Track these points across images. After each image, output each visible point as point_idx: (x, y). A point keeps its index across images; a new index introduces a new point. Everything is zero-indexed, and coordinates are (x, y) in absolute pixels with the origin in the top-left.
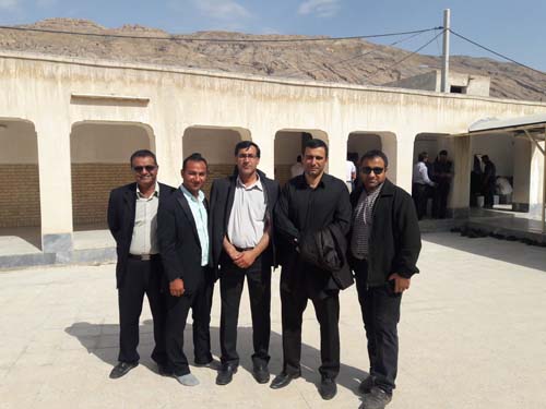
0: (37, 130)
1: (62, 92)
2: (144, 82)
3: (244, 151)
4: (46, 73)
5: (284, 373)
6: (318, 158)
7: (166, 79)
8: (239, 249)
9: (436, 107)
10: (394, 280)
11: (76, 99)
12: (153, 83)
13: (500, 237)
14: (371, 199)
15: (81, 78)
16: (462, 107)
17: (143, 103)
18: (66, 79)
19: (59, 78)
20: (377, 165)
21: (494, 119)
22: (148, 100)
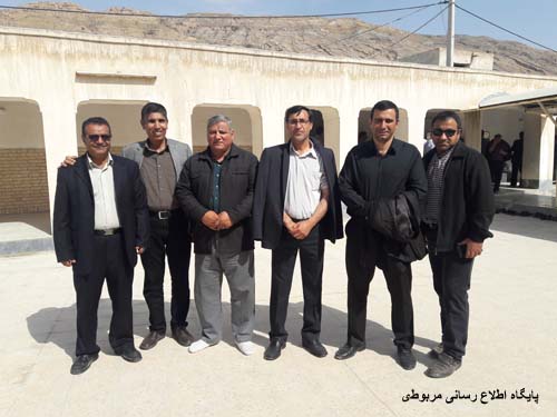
0: (41, 110)
1: (67, 70)
2: (151, 59)
3: (295, 116)
4: (49, 50)
5: (349, 344)
6: (388, 121)
7: (173, 56)
8: (295, 220)
9: (446, 81)
10: (466, 245)
11: (80, 77)
12: (160, 60)
13: (512, 213)
14: (442, 163)
15: (86, 55)
16: (473, 81)
17: (150, 80)
18: (70, 56)
19: (63, 55)
20: (450, 127)
21: (504, 93)
22: (155, 78)
